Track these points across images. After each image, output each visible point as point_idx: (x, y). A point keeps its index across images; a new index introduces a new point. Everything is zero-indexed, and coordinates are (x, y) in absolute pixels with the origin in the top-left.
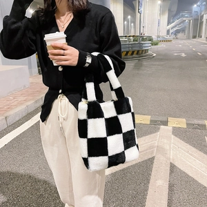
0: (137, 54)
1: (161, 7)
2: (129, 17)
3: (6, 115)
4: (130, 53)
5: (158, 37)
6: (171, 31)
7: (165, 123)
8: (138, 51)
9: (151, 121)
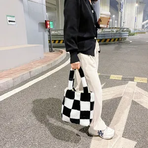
0: (118, 40)
1: (138, 8)
2: (114, 16)
3: (30, 70)
4: (113, 40)
5: (135, 30)
6: (145, 26)
7: (132, 80)
8: (118, 39)
9: (122, 78)
